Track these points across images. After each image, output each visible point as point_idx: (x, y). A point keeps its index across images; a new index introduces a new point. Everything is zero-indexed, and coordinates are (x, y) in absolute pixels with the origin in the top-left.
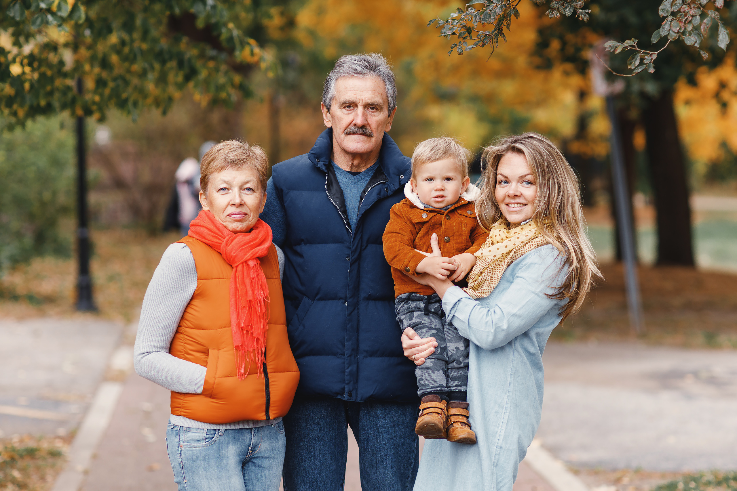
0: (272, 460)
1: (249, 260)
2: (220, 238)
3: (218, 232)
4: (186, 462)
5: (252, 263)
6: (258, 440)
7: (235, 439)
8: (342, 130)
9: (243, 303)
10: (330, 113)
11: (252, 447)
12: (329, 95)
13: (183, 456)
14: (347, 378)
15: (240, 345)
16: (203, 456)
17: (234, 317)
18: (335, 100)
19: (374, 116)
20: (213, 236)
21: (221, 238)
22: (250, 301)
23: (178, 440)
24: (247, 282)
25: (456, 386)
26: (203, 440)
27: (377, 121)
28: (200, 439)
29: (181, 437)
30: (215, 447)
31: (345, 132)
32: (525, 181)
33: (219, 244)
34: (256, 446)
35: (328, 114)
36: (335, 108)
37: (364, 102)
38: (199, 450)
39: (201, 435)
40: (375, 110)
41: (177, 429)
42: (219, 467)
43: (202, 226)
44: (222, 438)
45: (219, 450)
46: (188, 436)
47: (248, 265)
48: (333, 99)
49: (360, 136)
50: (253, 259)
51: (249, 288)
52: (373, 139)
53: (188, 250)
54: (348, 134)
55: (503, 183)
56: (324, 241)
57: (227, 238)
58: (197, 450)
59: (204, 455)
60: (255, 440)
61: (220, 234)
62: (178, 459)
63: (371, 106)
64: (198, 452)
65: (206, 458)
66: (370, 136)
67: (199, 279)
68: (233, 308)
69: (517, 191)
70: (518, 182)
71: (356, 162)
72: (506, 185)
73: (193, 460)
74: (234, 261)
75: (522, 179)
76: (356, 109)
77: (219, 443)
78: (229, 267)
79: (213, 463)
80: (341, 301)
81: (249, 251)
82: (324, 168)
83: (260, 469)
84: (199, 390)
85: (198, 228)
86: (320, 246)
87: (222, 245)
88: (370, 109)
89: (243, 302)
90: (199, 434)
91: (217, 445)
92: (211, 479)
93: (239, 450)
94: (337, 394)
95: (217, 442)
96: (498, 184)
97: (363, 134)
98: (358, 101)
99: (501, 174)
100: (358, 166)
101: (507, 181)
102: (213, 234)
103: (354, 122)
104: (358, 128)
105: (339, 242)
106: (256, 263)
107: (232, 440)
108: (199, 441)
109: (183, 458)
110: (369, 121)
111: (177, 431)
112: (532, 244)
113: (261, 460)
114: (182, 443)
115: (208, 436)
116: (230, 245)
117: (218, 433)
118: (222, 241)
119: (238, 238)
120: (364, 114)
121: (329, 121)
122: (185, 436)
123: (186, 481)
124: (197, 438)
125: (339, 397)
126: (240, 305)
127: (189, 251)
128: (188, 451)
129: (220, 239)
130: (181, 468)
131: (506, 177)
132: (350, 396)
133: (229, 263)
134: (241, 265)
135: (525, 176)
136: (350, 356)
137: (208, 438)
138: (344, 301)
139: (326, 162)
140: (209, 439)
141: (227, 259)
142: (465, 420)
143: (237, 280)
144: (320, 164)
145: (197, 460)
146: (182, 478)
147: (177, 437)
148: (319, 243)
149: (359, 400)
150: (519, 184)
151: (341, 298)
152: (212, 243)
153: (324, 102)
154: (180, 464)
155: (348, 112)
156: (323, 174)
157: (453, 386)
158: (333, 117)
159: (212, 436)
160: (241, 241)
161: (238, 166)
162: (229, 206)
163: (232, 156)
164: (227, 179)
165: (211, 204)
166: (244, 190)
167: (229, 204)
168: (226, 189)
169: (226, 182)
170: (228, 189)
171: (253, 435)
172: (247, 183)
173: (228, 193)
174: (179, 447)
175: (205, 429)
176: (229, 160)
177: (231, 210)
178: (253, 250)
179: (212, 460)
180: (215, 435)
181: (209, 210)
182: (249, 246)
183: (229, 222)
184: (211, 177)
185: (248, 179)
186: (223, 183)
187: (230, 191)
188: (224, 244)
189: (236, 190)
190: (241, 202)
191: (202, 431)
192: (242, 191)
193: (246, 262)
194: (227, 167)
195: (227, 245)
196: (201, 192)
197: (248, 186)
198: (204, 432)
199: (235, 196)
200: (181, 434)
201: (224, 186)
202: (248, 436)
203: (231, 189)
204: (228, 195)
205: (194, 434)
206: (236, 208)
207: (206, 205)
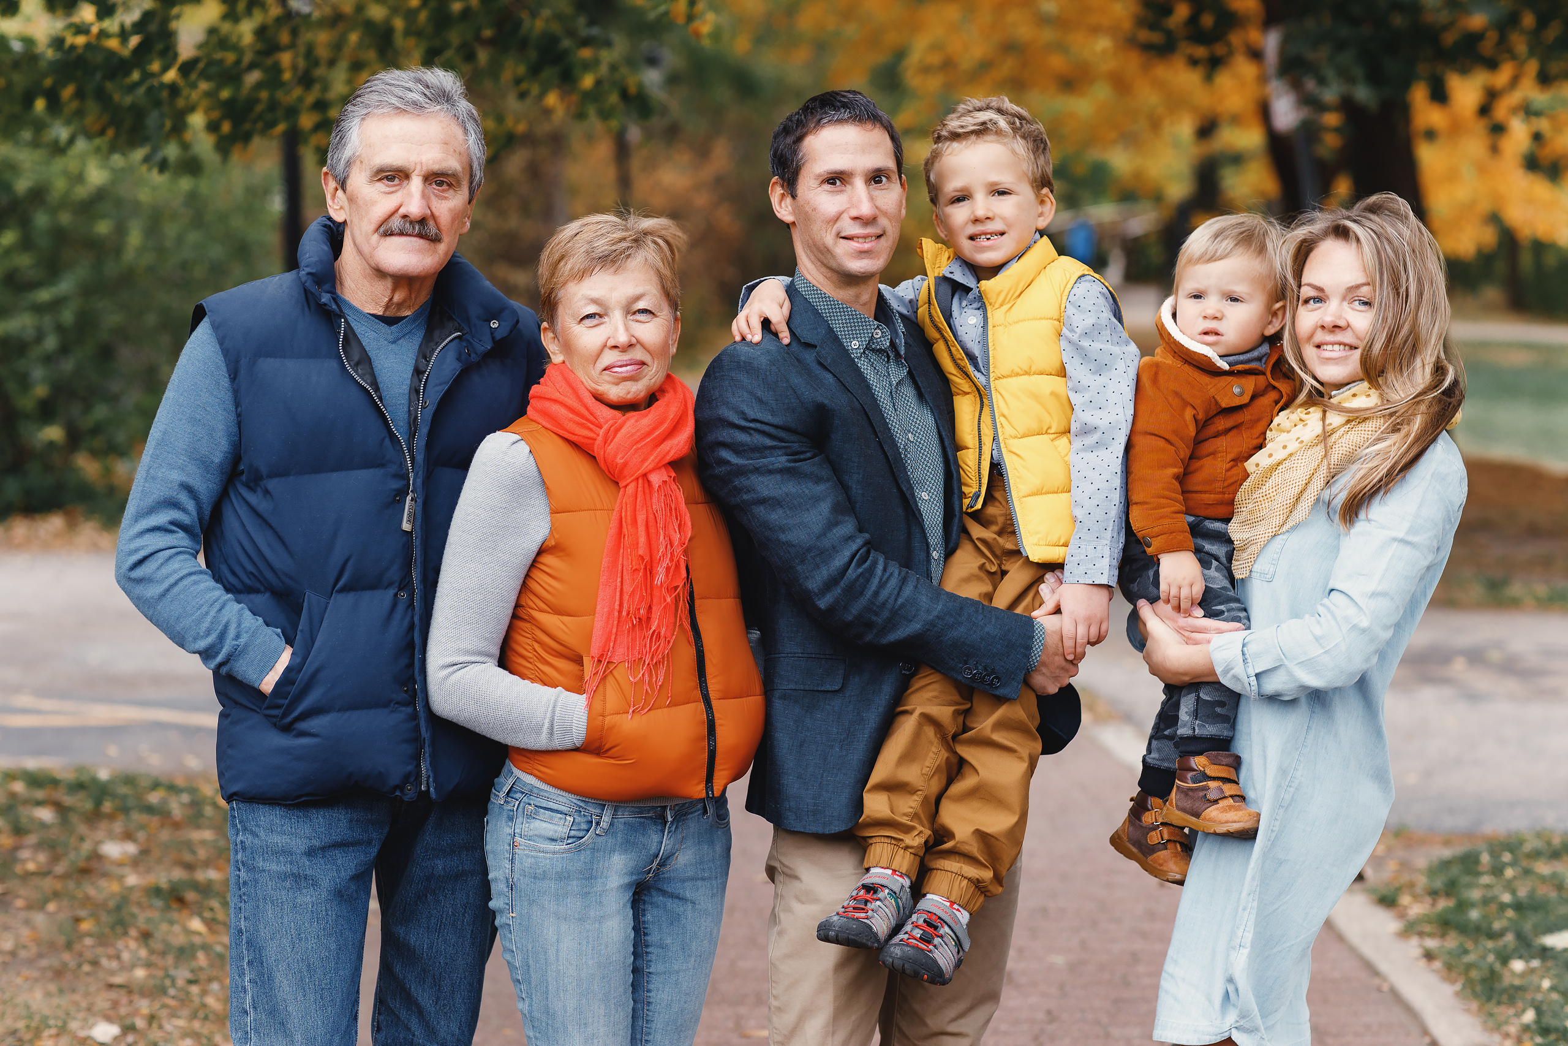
0: (699, 883)
1: (651, 471)
2: (591, 426)
3: (586, 413)
4: (521, 878)
5: (657, 478)
6: (674, 845)
7: (628, 842)
8: (373, 227)
9: (634, 563)
10: (344, 191)
11: (661, 860)
12: (347, 153)
13: (517, 865)
16: (557, 873)
18: (358, 162)
19: (446, 198)
20: (578, 424)
21: (594, 428)
23: (510, 831)
26: (562, 840)
27: (450, 210)
28: (555, 836)
29: (517, 826)
30: (585, 856)
31: (382, 230)
32: (1357, 298)
33: (590, 441)
34: (669, 857)
35: (340, 193)
36: (359, 180)
37: (424, 168)
38: (552, 859)
39: (560, 829)
40: (445, 187)
43: (555, 401)
44: (601, 839)
45: (592, 863)
46: (532, 827)
47: (649, 482)
48: (355, 161)
49: (414, 239)
52: (442, 248)
53: (523, 448)
54: (389, 234)
55: (1312, 302)
57: (605, 427)
58: (546, 859)
59: (559, 870)
60: (669, 847)
61: (591, 418)
62: (505, 867)
63: (437, 179)
64: (548, 861)
65: (562, 877)
66: (435, 240)
67: (554, 512)
70: (1344, 298)
71: (397, 298)
72: (1318, 305)
73: (535, 878)
74: (622, 475)
75: (1351, 294)
76: (405, 182)
77: (594, 850)
78: (610, 488)
79: (574, 885)
81: (650, 453)
83: (676, 900)
85: (547, 404)
87: (597, 442)
89: (632, 561)
90: (556, 828)
91: (588, 852)
92: (565, 919)
93: (632, 864)
95: (590, 846)
96: (1303, 305)
97: (420, 236)
98: (412, 168)
99: (1309, 285)
100: (400, 305)
101: (1321, 297)
102: (577, 419)
103: (402, 211)
104: (411, 222)
106: (666, 478)
107: (622, 844)
108: (553, 840)
109: (516, 869)
110: (434, 210)
113: (678, 884)
114: (517, 839)
115: (573, 833)
116: (611, 441)
117: (595, 830)
118: (594, 433)
119: (628, 424)
120: (424, 196)
121: (341, 208)
122: (527, 825)
123: (513, 915)
124: (550, 834)
127: (528, 449)
128: (528, 856)
129: (591, 430)
130: (508, 886)
131: (1320, 289)
133: (612, 477)
134: (634, 484)
135: (1358, 287)
137: (573, 837)
140: (574, 840)
141: (609, 472)
145: (543, 879)
146: (507, 907)
147: (510, 823)
150: (1346, 303)
152: (574, 436)
153: (333, 168)
154: (507, 879)
155: (388, 189)
158: (351, 200)
159: (581, 834)
160: (633, 431)
161: (617, 265)
162: (607, 352)
163: (602, 246)
164: (595, 294)
165: (567, 347)
166: (634, 313)
167: (605, 346)
168: (597, 317)
169: (595, 301)
170: (601, 316)
171: (665, 837)
172: (638, 298)
173: (601, 324)
174: (513, 845)
175: (568, 818)
176: (598, 253)
177: (609, 358)
178: (659, 449)
179: (575, 883)
180: (588, 831)
181: (564, 362)
182: (651, 440)
183: (609, 382)
184: (561, 293)
185: (639, 290)
186: (589, 304)
187: (606, 319)
188: (599, 440)
189: (617, 316)
190: (630, 341)
191: (562, 822)
192: (630, 317)
193: (645, 476)
194: (593, 271)
195: (605, 443)
196: (545, 324)
197: (641, 305)
198: (567, 823)
199: (616, 330)
200: (519, 820)
201: (592, 309)
202: (655, 838)
203: (606, 314)
204: (602, 327)
205: (544, 825)
206: (622, 354)
207: (557, 352)
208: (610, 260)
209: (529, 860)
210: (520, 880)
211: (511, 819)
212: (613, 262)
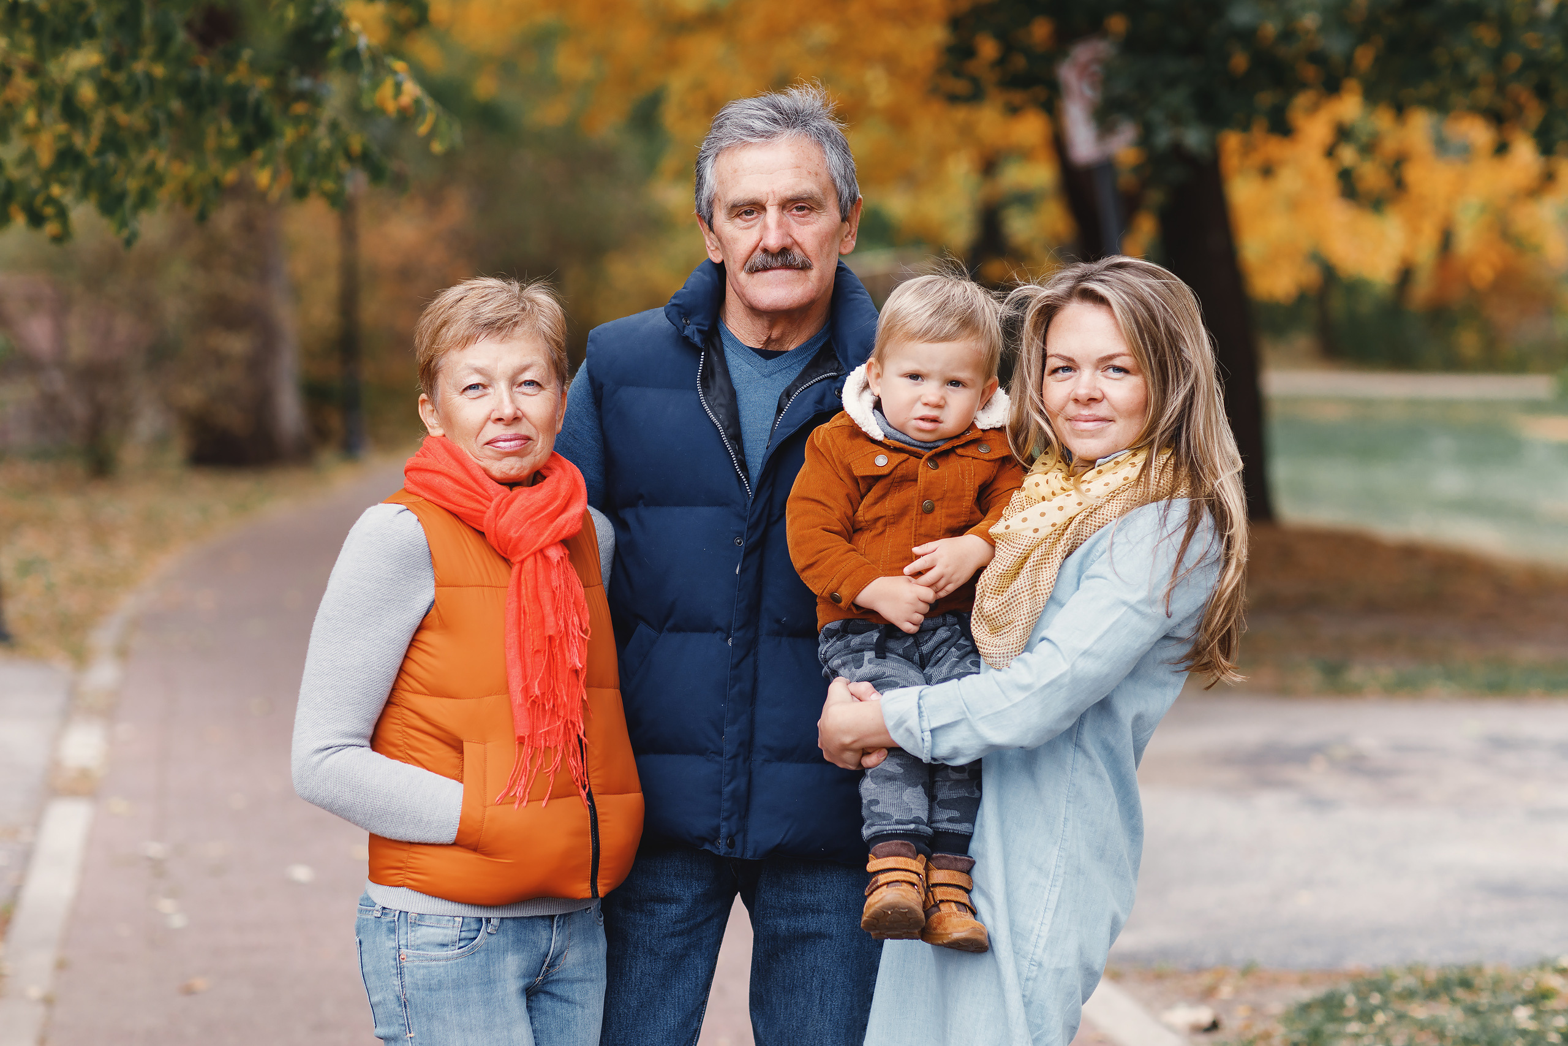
0: (588, 985)
1: (548, 546)
2: (480, 499)
3: (474, 485)
4: (415, 992)
5: (554, 554)
6: (562, 943)
7: (519, 940)
8: (741, 265)
9: (536, 643)
10: (713, 232)
11: (551, 959)
13: (407, 979)
14: (726, 805)
15: (528, 734)
16: (453, 980)
17: (516, 672)
18: (717, 201)
19: (806, 224)
22: (551, 638)
23: (394, 944)
24: (546, 595)
25: (950, 820)
26: (453, 943)
27: (815, 235)
28: (446, 940)
29: (401, 937)
30: (479, 958)
31: (747, 268)
32: (1111, 367)
33: (478, 514)
34: (558, 956)
36: (721, 219)
37: (779, 196)
38: (445, 966)
39: (449, 932)
40: (805, 212)
41: (392, 919)
42: (487, 1002)
44: (493, 938)
45: (488, 965)
46: (418, 934)
47: (546, 558)
48: (713, 199)
49: (780, 271)
50: (556, 544)
51: (548, 609)
52: (813, 275)
53: (411, 518)
54: (755, 270)
55: (1060, 372)
56: (686, 500)
57: (495, 502)
58: (439, 967)
59: (454, 977)
60: (559, 945)
62: (394, 985)
63: (795, 204)
64: (442, 969)
65: (459, 985)
66: (803, 267)
67: (438, 584)
68: (513, 654)
69: (1095, 388)
70: (1098, 368)
72: (1069, 375)
73: (430, 990)
74: (516, 550)
75: (1105, 363)
76: (763, 216)
77: (488, 951)
78: (502, 565)
79: (474, 993)
80: (718, 635)
81: (544, 530)
82: (697, 339)
83: (565, 1005)
84: (449, 834)
86: (677, 510)
87: (487, 516)
88: (794, 211)
89: (534, 642)
90: (445, 931)
91: (482, 954)
92: (471, 1030)
93: (524, 965)
94: (704, 840)
95: (484, 947)
96: (1050, 375)
97: (786, 267)
98: (767, 199)
99: (1056, 353)
100: (780, 339)
101: (1070, 366)
102: (465, 493)
103: (762, 245)
104: (774, 256)
105: (721, 505)
106: (562, 554)
107: (514, 942)
108: (444, 945)
109: (407, 984)
111: (393, 925)
112: (1119, 502)
113: (567, 987)
114: (403, 950)
115: (463, 934)
116: (503, 515)
117: (487, 927)
118: (484, 505)
119: (520, 498)
120: (783, 223)
121: (717, 249)
122: (413, 934)
123: (412, 1035)
124: (440, 939)
125: (707, 847)
126: (529, 647)
127: (415, 518)
128: (418, 967)
129: (480, 502)
130: (400, 1005)
131: (1069, 359)
132: (732, 845)
133: (503, 555)
134: (531, 559)
135: (1113, 356)
136: (735, 757)
137: (465, 939)
138: (724, 635)
139: (704, 325)
140: (466, 942)
141: (499, 547)
142: (963, 898)
143: (523, 591)
144: (690, 330)
145: (439, 989)
146: (403, 1028)
147: (392, 936)
148: (677, 505)
149: (749, 855)
150: (1099, 372)
151: (718, 629)
152: (462, 510)
154: (398, 998)
155: (746, 224)
156: (696, 351)
157: (942, 821)
159: (472, 935)
160: (528, 504)
161: (503, 333)
162: (490, 424)
163: (488, 312)
164: (480, 363)
165: (447, 420)
166: (520, 385)
167: (489, 419)
168: (480, 387)
169: (479, 371)
170: (484, 387)
171: (554, 932)
172: (525, 369)
173: (485, 395)
174: (398, 959)
175: (456, 919)
176: (482, 320)
177: (494, 431)
178: (555, 524)
179: (474, 989)
180: (479, 930)
181: (444, 436)
182: (546, 515)
183: (490, 458)
184: (443, 362)
185: (527, 360)
186: (472, 374)
187: (490, 390)
188: (490, 513)
189: (502, 386)
190: (515, 413)
191: (451, 924)
192: (515, 389)
193: (541, 551)
194: (478, 338)
195: (497, 516)
196: (423, 396)
197: (528, 376)
198: (456, 925)
199: (501, 401)
200: (403, 930)
201: (475, 379)
202: (544, 934)
203: (490, 386)
204: (486, 398)
205: (432, 930)
206: (505, 427)
207: (435, 425)
208: (497, 327)
209: (422, 971)
210: (413, 995)
211: (392, 931)
212: (500, 328)
